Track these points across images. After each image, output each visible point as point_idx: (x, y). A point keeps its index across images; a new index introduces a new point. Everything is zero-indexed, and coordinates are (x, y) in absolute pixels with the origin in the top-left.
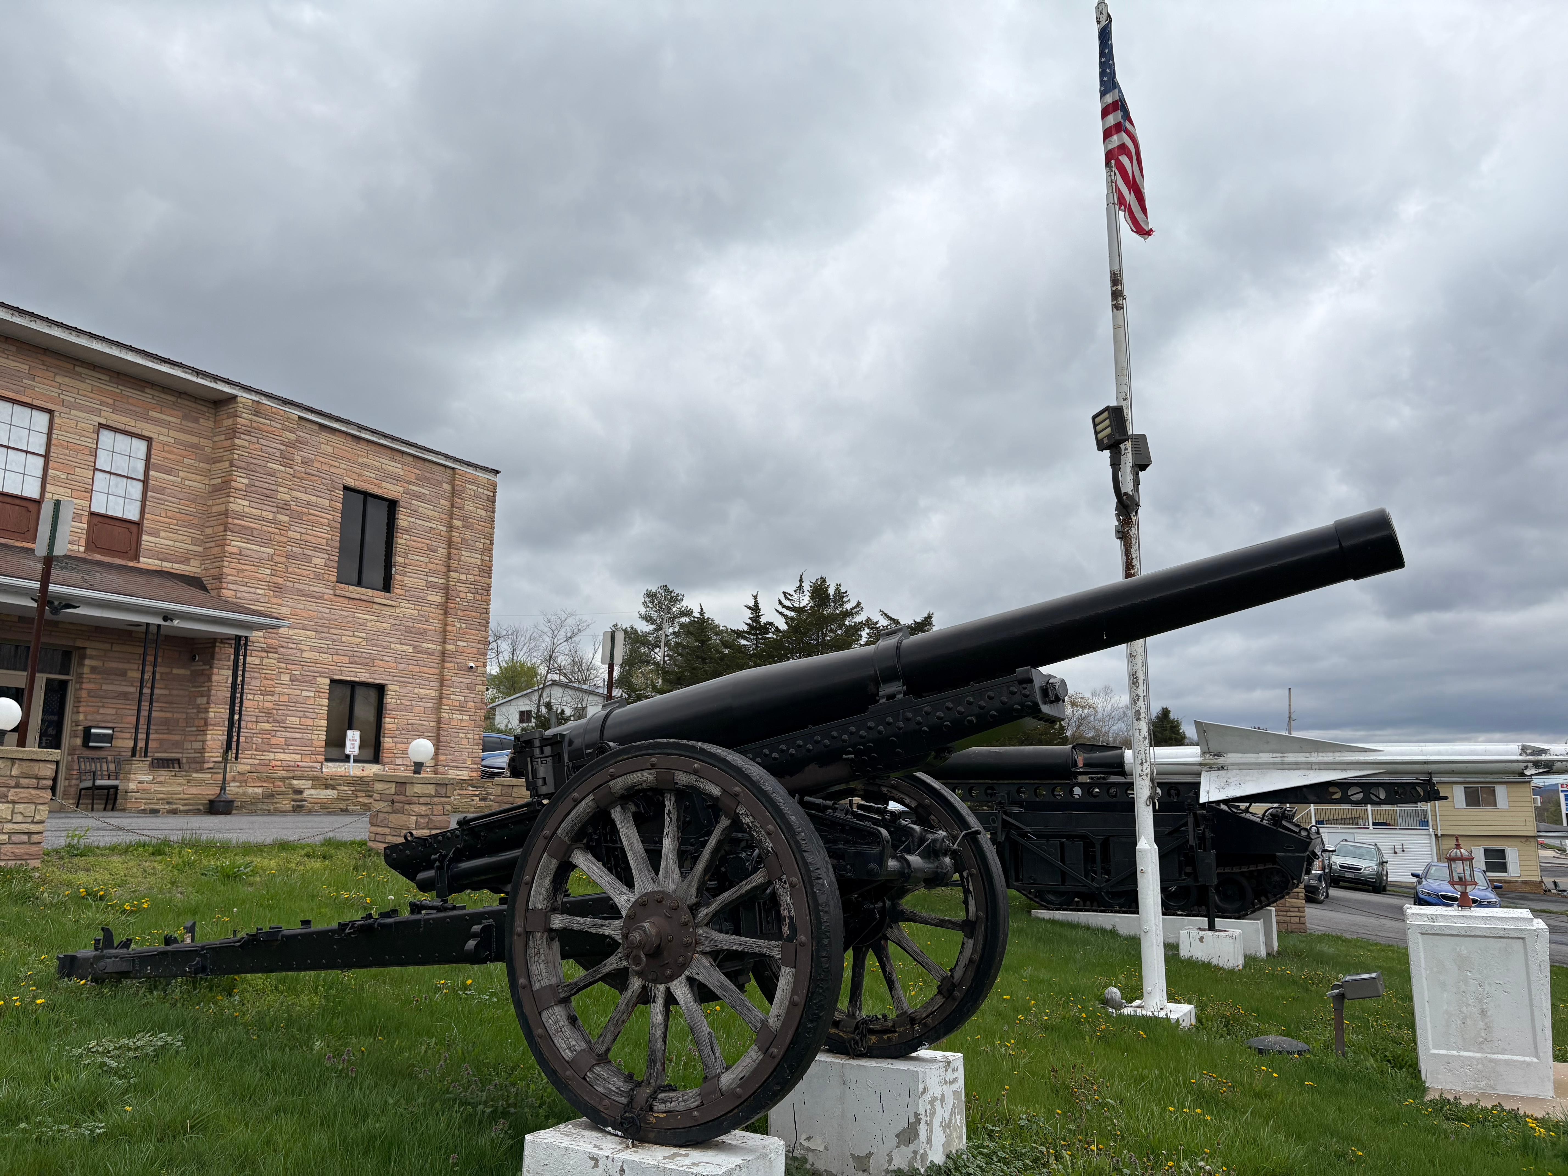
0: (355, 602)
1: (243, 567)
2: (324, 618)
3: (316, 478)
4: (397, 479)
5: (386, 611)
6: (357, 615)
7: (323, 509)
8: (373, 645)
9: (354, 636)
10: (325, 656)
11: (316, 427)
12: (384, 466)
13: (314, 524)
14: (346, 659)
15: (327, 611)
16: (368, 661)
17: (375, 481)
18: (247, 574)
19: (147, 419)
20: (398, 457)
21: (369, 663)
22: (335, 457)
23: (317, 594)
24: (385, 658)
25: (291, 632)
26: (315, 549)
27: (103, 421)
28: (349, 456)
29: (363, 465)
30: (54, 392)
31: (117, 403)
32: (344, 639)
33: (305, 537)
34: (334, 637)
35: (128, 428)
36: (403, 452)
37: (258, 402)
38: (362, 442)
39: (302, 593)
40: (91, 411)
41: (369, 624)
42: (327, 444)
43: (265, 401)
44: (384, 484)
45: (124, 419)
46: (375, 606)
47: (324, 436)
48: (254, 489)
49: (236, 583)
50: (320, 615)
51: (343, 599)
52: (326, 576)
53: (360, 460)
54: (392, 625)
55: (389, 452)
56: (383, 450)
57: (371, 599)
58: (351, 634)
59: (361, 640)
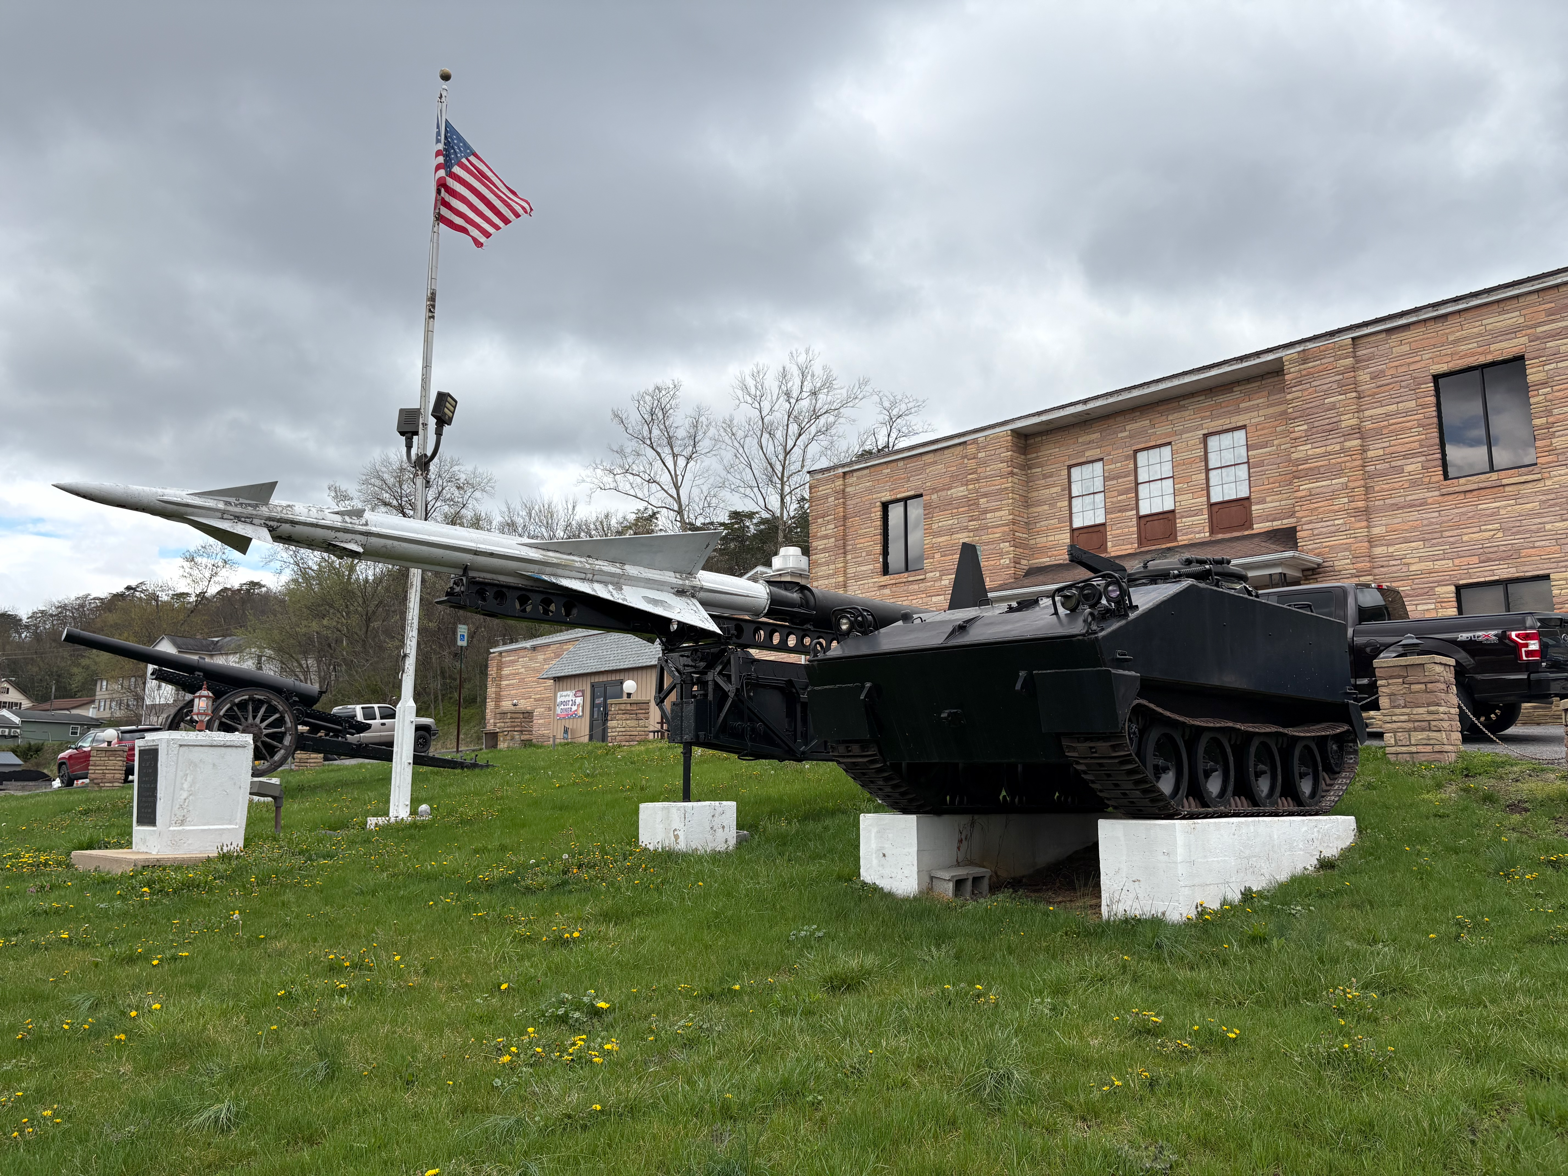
0: (1475, 493)
1: (1316, 505)
2: (1432, 524)
3: (1391, 386)
4: (1513, 331)
5: (1527, 489)
6: (1480, 507)
7: (1407, 413)
8: (1513, 534)
9: (1481, 531)
10: (1443, 562)
11: (1384, 335)
12: (1488, 327)
13: (1396, 433)
14: (1475, 559)
15: (1436, 514)
16: (1510, 553)
17: (1479, 349)
18: (1321, 510)
19: (1238, 411)
20: (1508, 306)
21: (1512, 555)
22: (1414, 352)
23: (1416, 502)
24: (1537, 544)
25: (1391, 549)
26: (1405, 457)
27: (1205, 431)
28: (1432, 342)
29: (1456, 342)
30: (1168, 429)
31: (1214, 412)
32: (1465, 538)
33: (1388, 451)
34: (1451, 539)
35: (1225, 427)
36: (1517, 297)
37: (1304, 350)
38: (1449, 318)
39: (1397, 507)
40: (1197, 429)
41: (1502, 512)
42: (1399, 346)
43: (1310, 345)
44: (1493, 347)
45: (1221, 422)
46: (1507, 489)
47: (1395, 338)
48: (1315, 430)
49: (1311, 522)
50: (1425, 522)
51: (1456, 495)
52: (1427, 479)
53: (1451, 338)
54: (1542, 502)
55: (1495, 306)
56: (1484, 310)
57: (1498, 483)
58: (1477, 529)
59: (1492, 533)
